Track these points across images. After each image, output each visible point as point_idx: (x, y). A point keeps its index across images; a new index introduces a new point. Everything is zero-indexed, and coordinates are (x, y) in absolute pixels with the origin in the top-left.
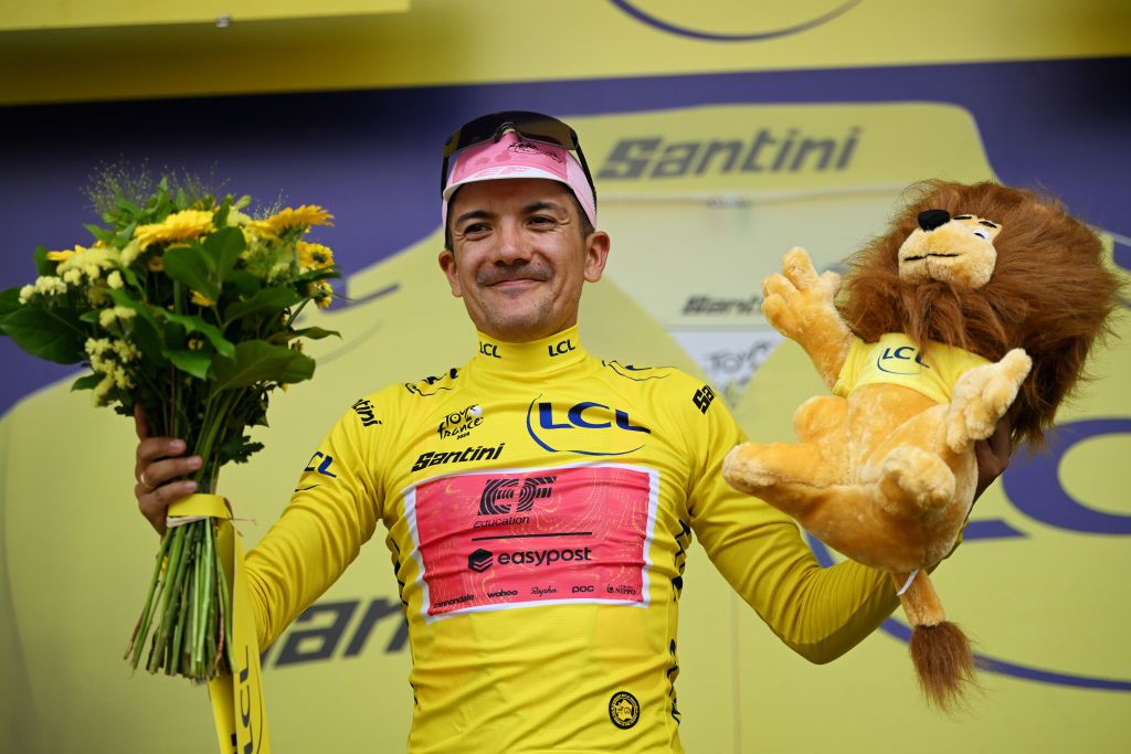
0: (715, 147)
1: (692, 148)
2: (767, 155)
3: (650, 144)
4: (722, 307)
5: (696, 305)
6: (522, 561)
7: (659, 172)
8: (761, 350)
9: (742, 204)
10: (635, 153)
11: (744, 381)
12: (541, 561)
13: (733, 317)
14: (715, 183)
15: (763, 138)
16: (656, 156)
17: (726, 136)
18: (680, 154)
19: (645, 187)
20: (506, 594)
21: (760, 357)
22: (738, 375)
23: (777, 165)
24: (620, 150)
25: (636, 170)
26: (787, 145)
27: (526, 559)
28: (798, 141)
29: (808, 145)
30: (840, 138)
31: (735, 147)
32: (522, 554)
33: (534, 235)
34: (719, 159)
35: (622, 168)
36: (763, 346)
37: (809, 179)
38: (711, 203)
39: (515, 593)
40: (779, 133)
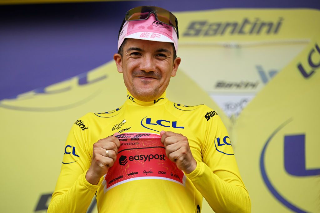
0: (228, 25)
1: (219, 25)
2: (248, 28)
3: (203, 23)
4: (230, 85)
5: (220, 85)
6: (139, 159)
7: (206, 34)
8: (245, 103)
9: (238, 47)
10: (197, 27)
11: (238, 114)
12: (146, 159)
13: (234, 89)
14: (228, 38)
15: (246, 21)
16: (205, 28)
17: (232, 20)
18: (215, 27)
19: (201, 40)
20: (134, 174)
21: (244, 105)
22: (235, 112)
23: (251, 32)
24: (192, 26)
25: (198, 33)
26: (255, 24)
27: (140, 158)
28: (259, 23)
29: (263, 24)
30: (275, 21)
31: (235, 25)
32: (138, 156)
33: (158, 61)
34: (229, 29)
35: (192, 32)
36: (245, 101)
37: (263, 37)
38: (227, 46)
39: (137, 173)
40: (252, 20)
